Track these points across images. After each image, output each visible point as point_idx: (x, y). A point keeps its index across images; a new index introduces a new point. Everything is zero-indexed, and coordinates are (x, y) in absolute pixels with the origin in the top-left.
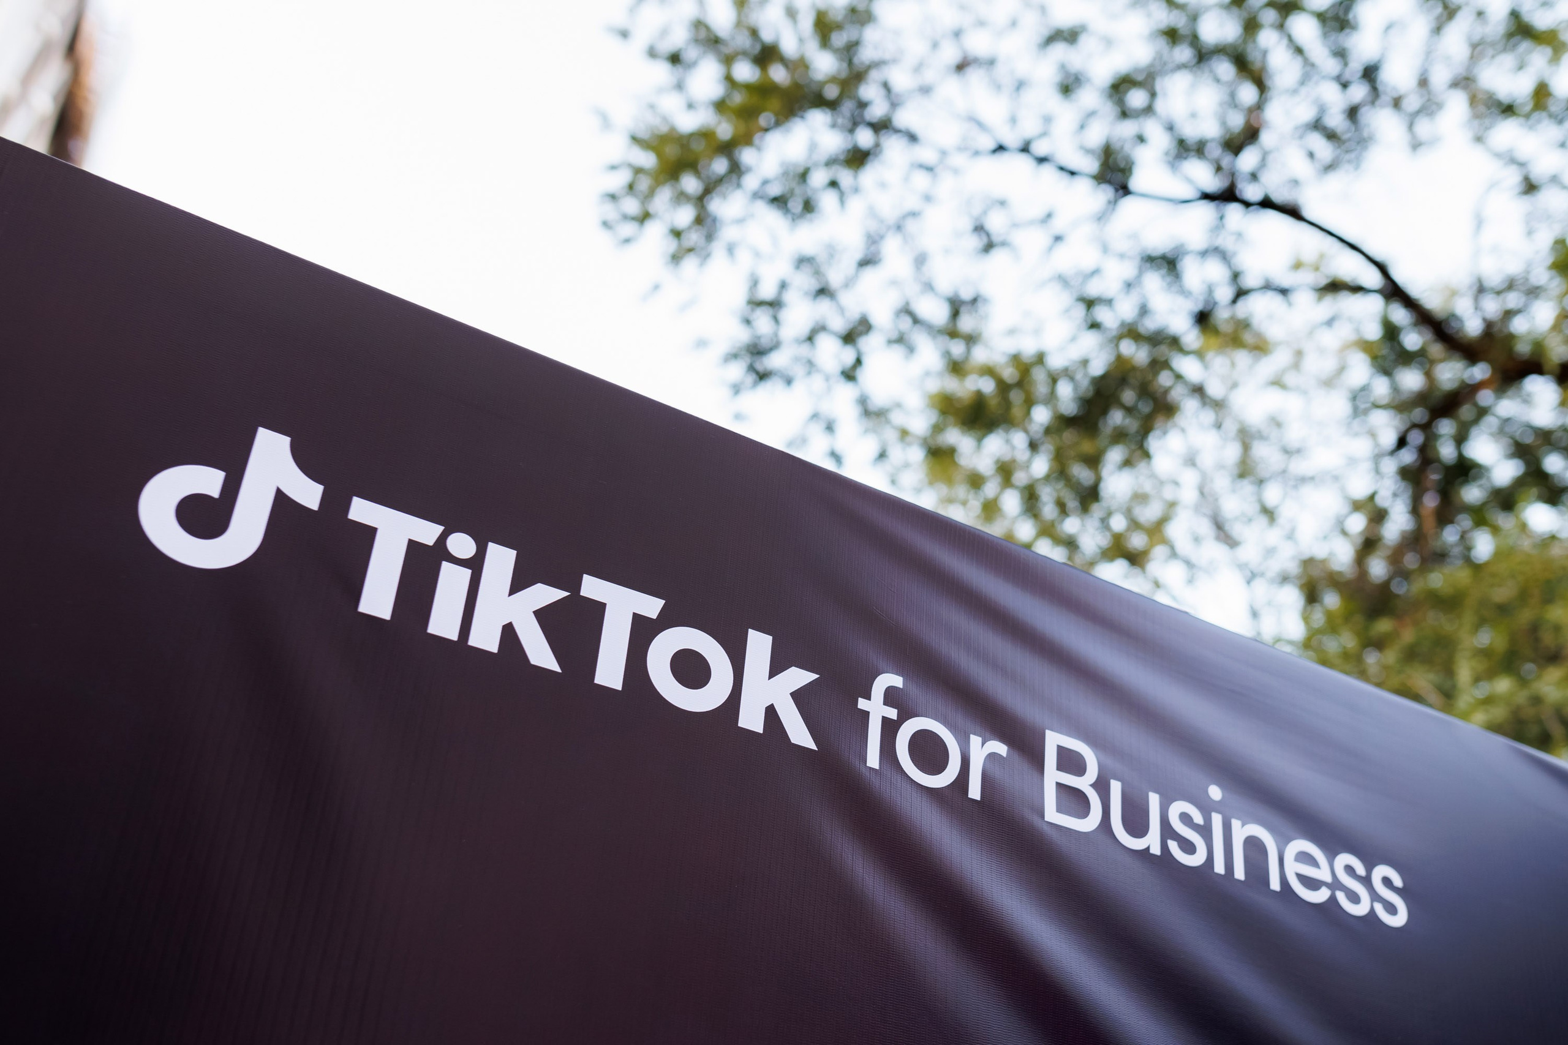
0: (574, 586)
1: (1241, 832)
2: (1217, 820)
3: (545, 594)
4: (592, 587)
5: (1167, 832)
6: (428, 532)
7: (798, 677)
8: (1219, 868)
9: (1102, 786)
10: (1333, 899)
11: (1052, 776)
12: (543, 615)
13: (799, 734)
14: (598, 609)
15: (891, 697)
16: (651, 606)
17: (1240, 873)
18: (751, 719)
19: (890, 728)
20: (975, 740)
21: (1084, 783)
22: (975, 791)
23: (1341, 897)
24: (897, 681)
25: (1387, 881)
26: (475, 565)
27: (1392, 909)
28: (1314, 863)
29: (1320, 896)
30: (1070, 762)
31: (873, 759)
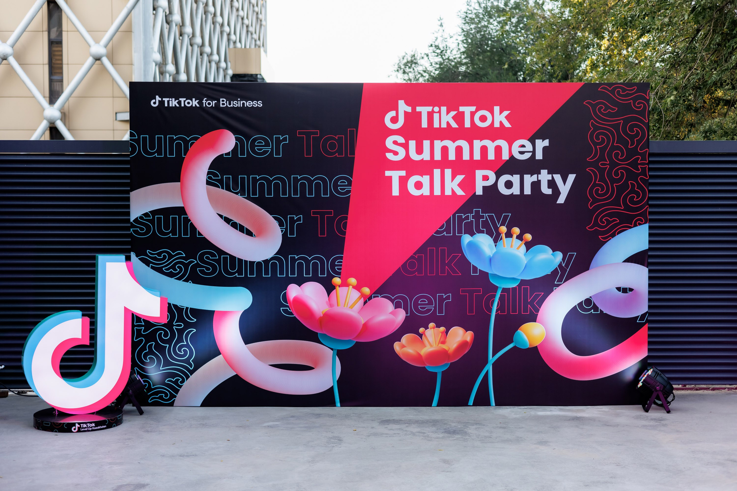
0: (179, 99)
1: (242, 102)
2: (239, 102)
3: (177, 101)
4: (180, 99)
5: (233, 104)
6: (168, 99)
7: (197, 101)
8: (239, 106)
9: (226, 102)
10: (253, 106)
11: (221, 102)
12: (177, 103)
13: (198, 105)
14: (181, 101)
15: (205, 100)
16: (185, 99)
17: (241, 106)
18: (194, 106)
19: (206, 103)
20: (213, 102)
21: (224, 102)
22: (214, 106)
23: (254, 105)
24: (206, 99)
25: (260, 103)
26: (172, 100)
27: (260, 105)
28: (251, 103)
29: (252, 105)
30: (223, 101)
31: (204, 106)
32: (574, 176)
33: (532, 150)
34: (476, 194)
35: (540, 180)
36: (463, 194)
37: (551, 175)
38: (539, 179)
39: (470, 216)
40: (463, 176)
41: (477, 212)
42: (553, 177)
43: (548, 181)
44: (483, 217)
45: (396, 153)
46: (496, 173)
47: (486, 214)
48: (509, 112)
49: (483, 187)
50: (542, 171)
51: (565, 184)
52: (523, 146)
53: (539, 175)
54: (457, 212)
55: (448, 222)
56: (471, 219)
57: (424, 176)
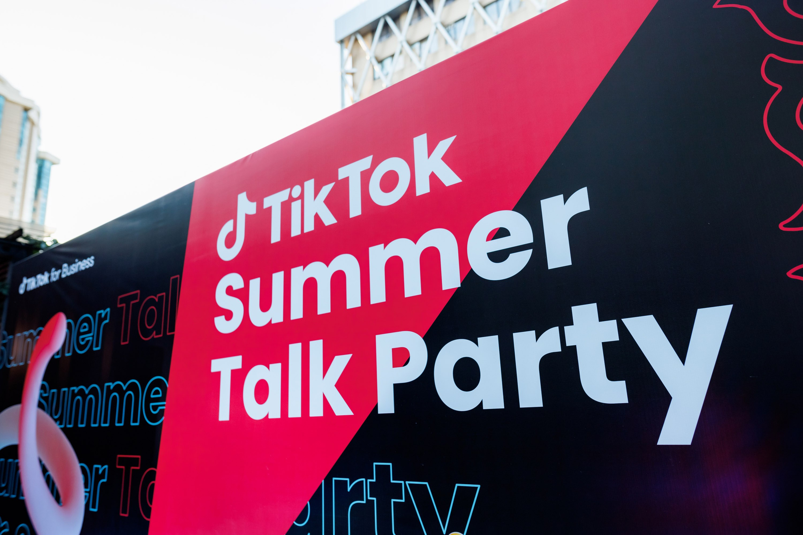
32: (724, 312)
33: (531, 241)
34: (380, 412)
35: (573, 349)
36: (349, 412)
37: (614, 322)
38: (568, 344)
39: (367, 483)
40: (348, 357)
41: (383, 472)
42: (623, 330)
43: (607, 346)
44: (396, 491)
45: (228, 315)
46: (427, 339)
47: (407, 483)
48: (453, 138)
49: (397, 387)
50: (576, 310)
51: (683, 357)
52: (501, 233)
53: (567, 329)
54: (335, 472)
55: (315, 500)
56: (367, 496)
57: (271, 366)
